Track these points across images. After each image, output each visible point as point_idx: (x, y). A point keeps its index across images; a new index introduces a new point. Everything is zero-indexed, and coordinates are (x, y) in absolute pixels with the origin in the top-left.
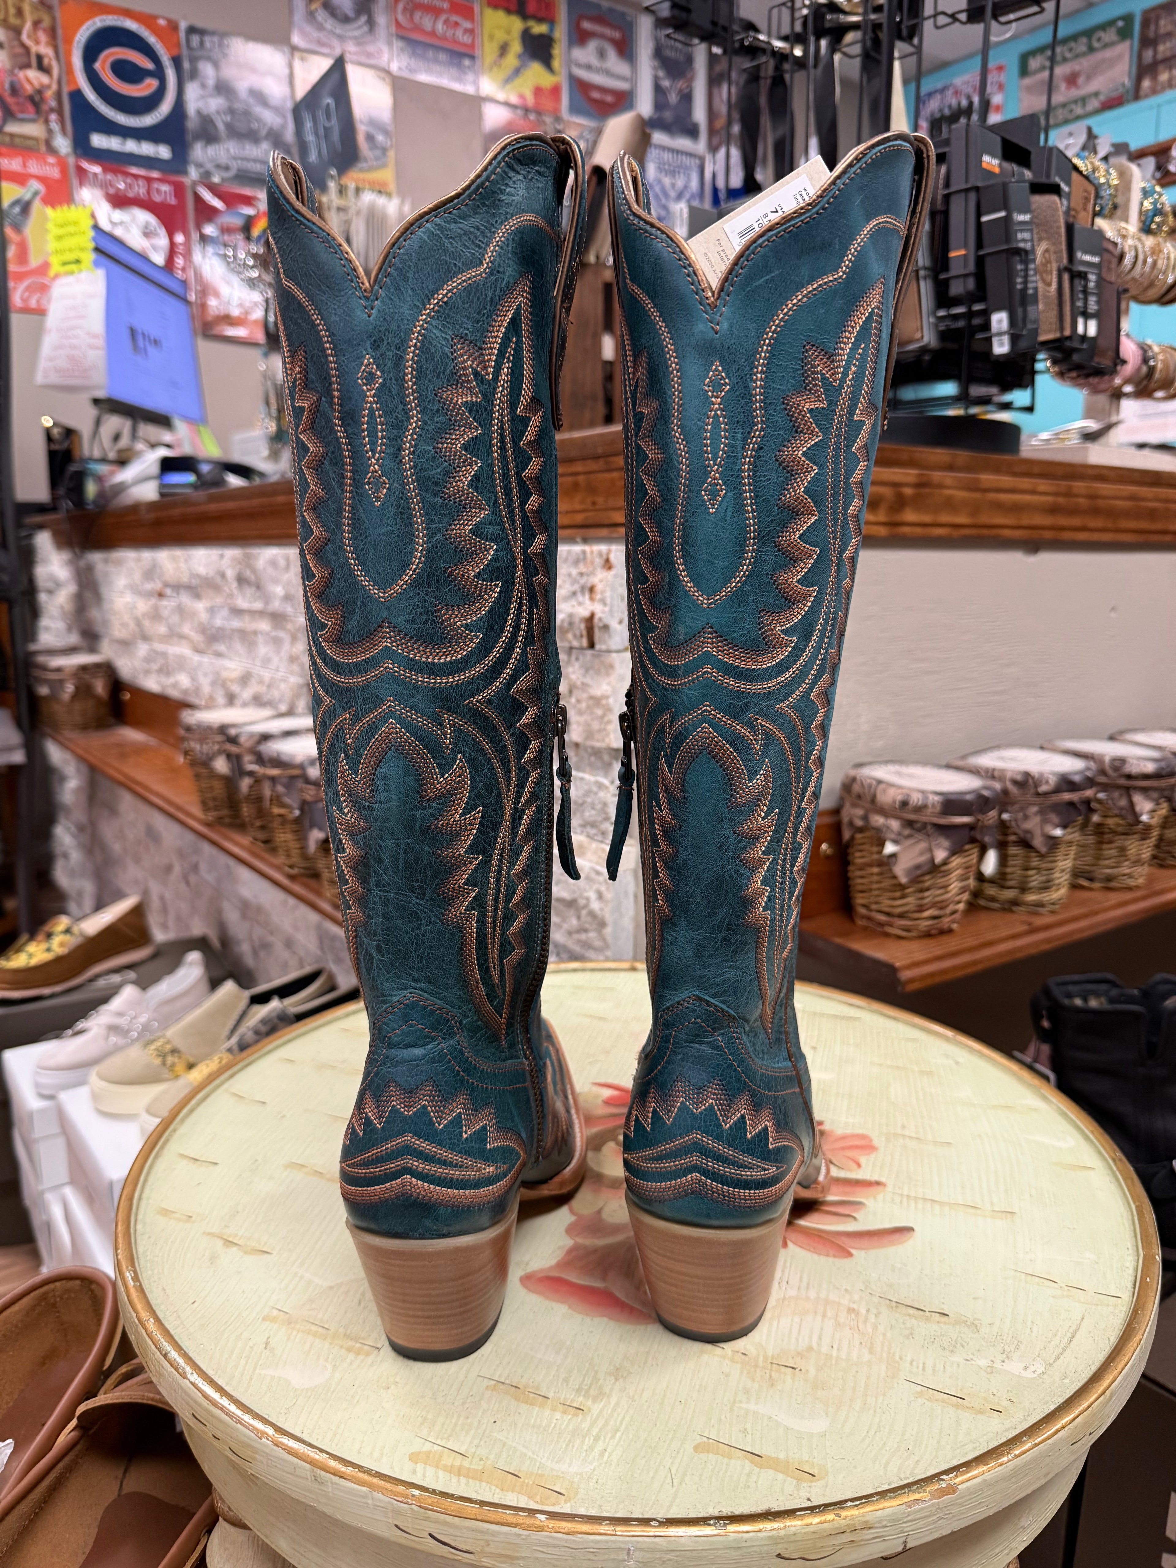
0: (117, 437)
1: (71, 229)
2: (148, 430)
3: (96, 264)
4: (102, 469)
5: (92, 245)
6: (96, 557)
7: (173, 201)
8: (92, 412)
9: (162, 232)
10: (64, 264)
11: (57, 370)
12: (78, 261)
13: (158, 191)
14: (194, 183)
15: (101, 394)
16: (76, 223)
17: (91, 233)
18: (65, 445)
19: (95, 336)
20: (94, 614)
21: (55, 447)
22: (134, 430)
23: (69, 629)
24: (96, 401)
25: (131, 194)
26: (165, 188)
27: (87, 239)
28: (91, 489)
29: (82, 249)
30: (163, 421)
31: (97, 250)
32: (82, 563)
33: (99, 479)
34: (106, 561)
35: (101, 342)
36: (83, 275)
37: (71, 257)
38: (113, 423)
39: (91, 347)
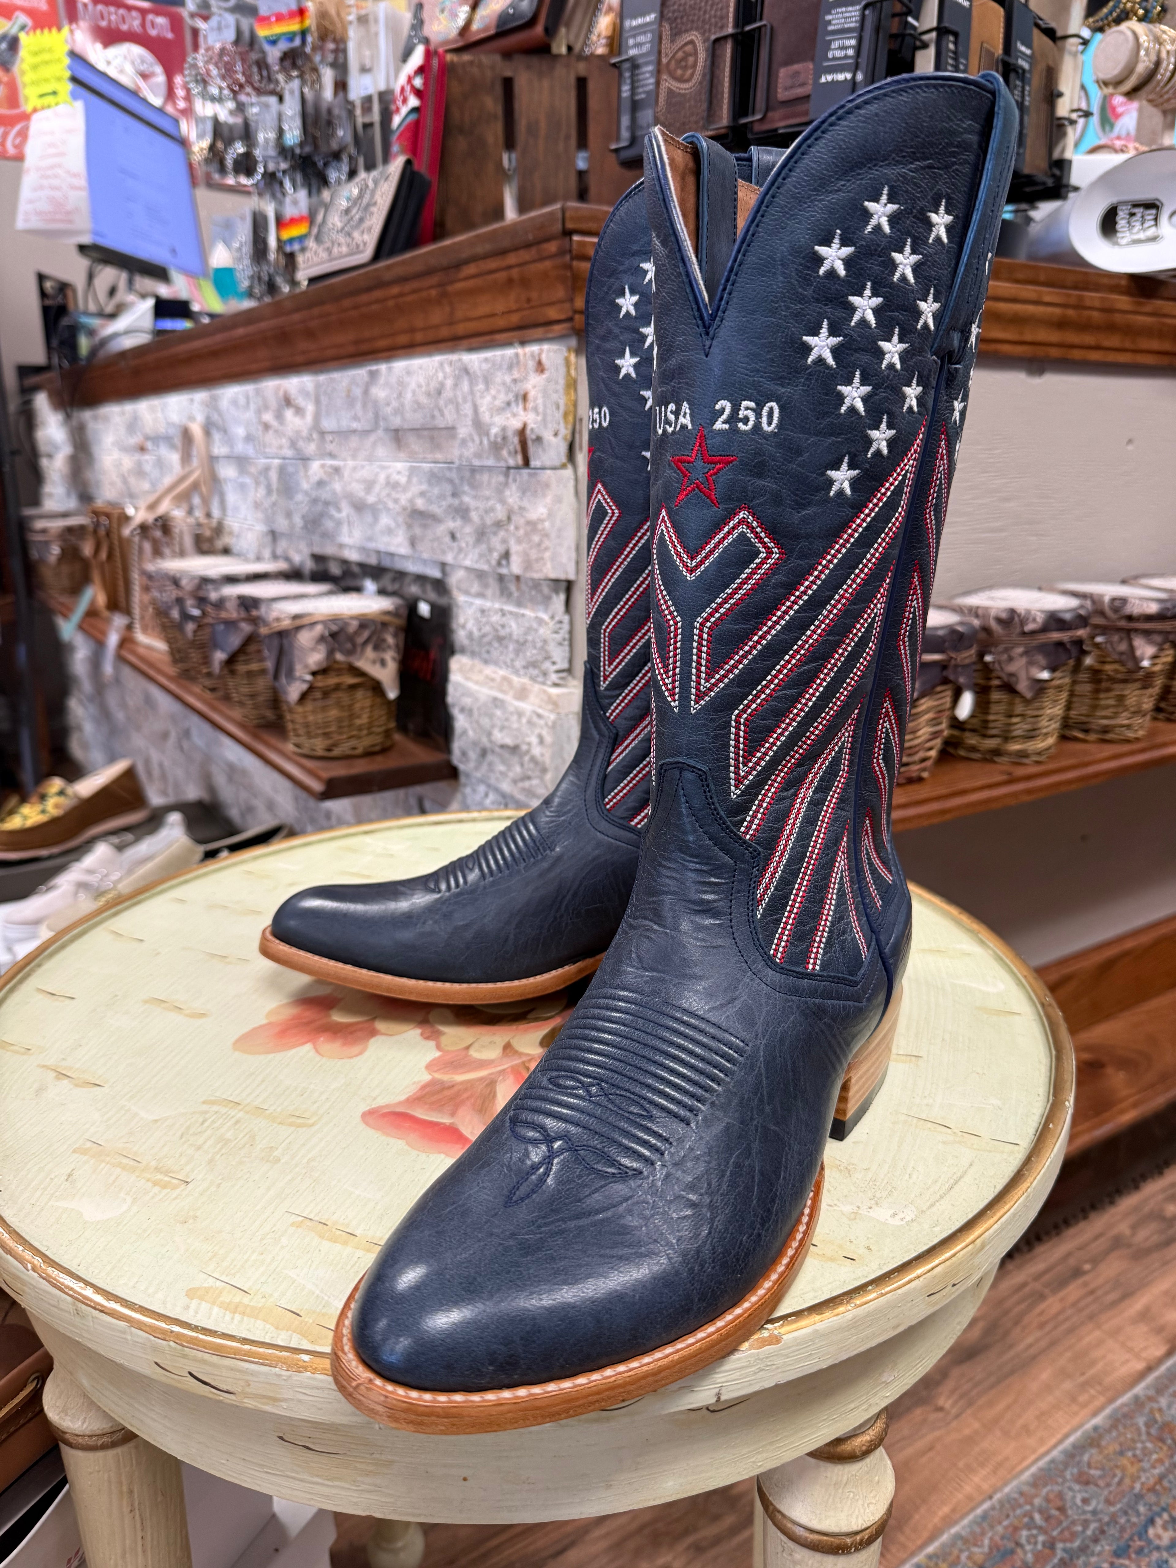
0: (112, 292)
1: (46, 57)
2: (145, 283)
3: (74, 96)
4: (94, 322)
5: (68, 74)
6: (87, 415)
7: (170, 35)
8: (83, 263)
9: (158, 69)
10: (42, 96)
11: (38, 213)
12: (54, 93)
13: (153, 24)
14: (193, 15)
15: (86, 240)
16: (50, 50)
17: (67, 61)
18: (60, 299)
19: (75, 175)
20: (89, 475)
21: (48, 302)
22: (130, 282)
23: (68, 494)
24: (83, 249)
25: (124, 27)
26: (161, 20)
27: (62, 68)
28: (84, 344)
29: (59, 79)
30: (160, 273)
31: (74, 79)
32: (74, 422)
33: (91, 333)
34: (95, 418)
35: (83, 182)
36: (61, 108)
37: (48, 88)
38: (108, 275)
39: (73, 188)
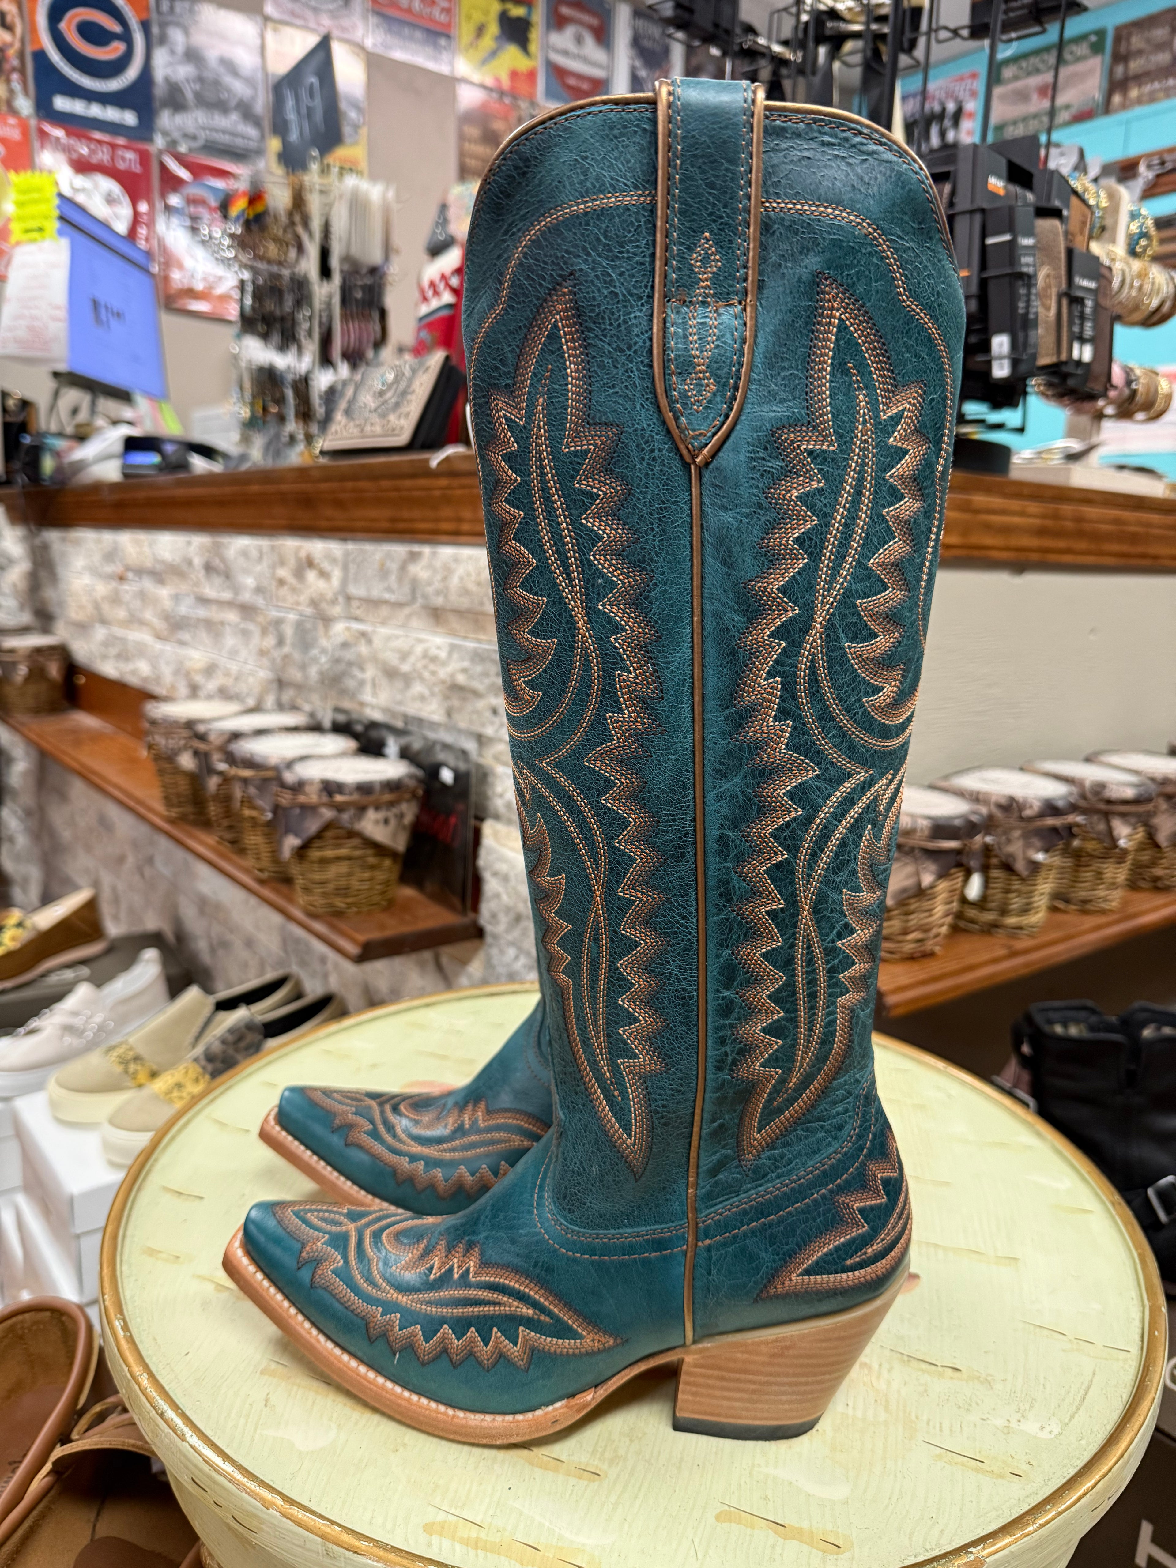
0: (75, 411)
1: (35, 196)
2: (107, 405)
3: (60, 233)
4: (60, 444)
5: (56, 213)
6: (53, 536)
7: (137, 169)
8: (50, 384)
9: (126, 201)
10: (27, 231)
11: (17, 341)
12: (40, 229)
13: (123, 159)
14: (161, 152)
15: (62, 367)
16: (39, 190)
17: (56, 201)
18: (20, 418)
19: (57, 308)
20: (49, 593)
21: (9, 419)
22: (93, 404)
23: (22, 607)
24: (56, 375)
25: (94, 160)
26: (130, 155)
27: (51, 207)
28: (48, 464)
29: (46, 217)
30: (123, 396)
31: (62, 218)
32: (37, 541)
33: (57, 454)
34: (64, 540)
35: (63, 314)
36: (47, 244)
37: (34, 224)
38: (72, 396)
39: (55, 319)
